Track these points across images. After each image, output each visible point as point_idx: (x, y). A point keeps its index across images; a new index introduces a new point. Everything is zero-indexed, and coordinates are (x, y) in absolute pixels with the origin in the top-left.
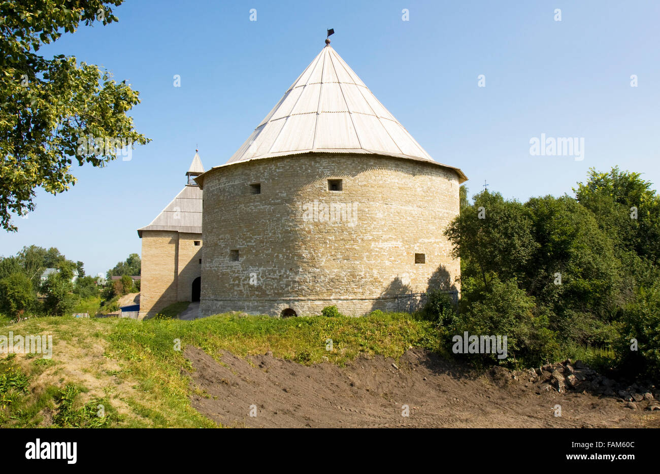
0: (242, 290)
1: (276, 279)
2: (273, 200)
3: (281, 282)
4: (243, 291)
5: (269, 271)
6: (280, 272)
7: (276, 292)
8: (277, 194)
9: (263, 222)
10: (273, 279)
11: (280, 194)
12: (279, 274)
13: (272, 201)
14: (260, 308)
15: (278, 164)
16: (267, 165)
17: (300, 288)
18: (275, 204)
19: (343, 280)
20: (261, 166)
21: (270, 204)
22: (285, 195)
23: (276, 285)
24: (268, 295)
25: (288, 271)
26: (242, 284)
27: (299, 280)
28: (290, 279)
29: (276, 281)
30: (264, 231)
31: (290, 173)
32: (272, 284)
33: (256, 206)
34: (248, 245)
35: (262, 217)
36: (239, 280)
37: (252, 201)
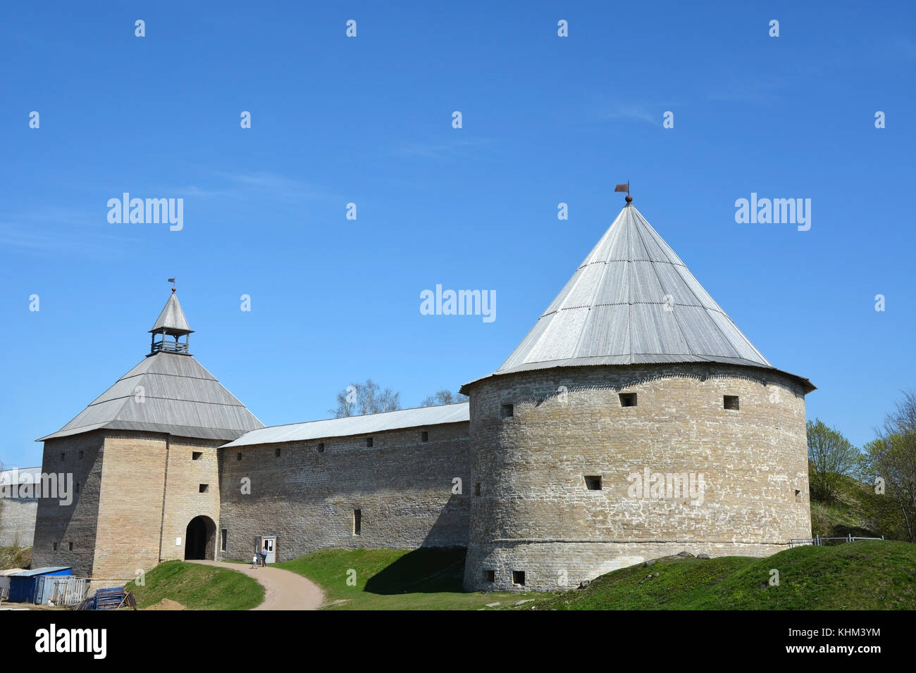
0: (609, 528)
1: (663, 514)
2: (656, 415)
3: (671, 519)
4: (613, 529)
5: (653, 504)
6: (669, 506)
7: (665, 531)
8: (663, 409)
9: (642, 442)
10: (660, 515)
11: (667, 409)
12: (669, 509)
13: (656, 417)
14: (643, 551)
15: (664, 371)
16: (646, 372)
17: (697, 526)
18: (660, 421)
19: (744, 518)
20: (637, 372)
21: (652, 420)
22: (674, 410)
23: (664, 522)
24: (653, 535)
25: (681, 505)
26: (609, 521)
27: (696, 518)
28: (684, 516)
29: (664, 517)
30: (645, 454)
31: (680, 384)
32: (658, 521)
33: (630, 422)
34: (617, 471)
35: (642, 436)
36: (605, 516)
37: (624, 414)
